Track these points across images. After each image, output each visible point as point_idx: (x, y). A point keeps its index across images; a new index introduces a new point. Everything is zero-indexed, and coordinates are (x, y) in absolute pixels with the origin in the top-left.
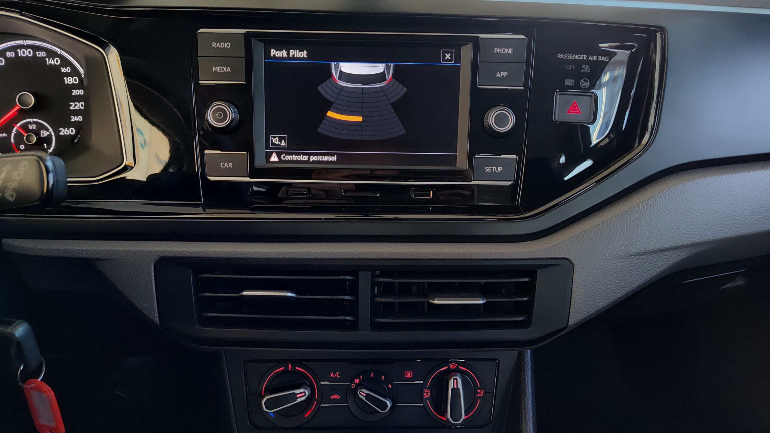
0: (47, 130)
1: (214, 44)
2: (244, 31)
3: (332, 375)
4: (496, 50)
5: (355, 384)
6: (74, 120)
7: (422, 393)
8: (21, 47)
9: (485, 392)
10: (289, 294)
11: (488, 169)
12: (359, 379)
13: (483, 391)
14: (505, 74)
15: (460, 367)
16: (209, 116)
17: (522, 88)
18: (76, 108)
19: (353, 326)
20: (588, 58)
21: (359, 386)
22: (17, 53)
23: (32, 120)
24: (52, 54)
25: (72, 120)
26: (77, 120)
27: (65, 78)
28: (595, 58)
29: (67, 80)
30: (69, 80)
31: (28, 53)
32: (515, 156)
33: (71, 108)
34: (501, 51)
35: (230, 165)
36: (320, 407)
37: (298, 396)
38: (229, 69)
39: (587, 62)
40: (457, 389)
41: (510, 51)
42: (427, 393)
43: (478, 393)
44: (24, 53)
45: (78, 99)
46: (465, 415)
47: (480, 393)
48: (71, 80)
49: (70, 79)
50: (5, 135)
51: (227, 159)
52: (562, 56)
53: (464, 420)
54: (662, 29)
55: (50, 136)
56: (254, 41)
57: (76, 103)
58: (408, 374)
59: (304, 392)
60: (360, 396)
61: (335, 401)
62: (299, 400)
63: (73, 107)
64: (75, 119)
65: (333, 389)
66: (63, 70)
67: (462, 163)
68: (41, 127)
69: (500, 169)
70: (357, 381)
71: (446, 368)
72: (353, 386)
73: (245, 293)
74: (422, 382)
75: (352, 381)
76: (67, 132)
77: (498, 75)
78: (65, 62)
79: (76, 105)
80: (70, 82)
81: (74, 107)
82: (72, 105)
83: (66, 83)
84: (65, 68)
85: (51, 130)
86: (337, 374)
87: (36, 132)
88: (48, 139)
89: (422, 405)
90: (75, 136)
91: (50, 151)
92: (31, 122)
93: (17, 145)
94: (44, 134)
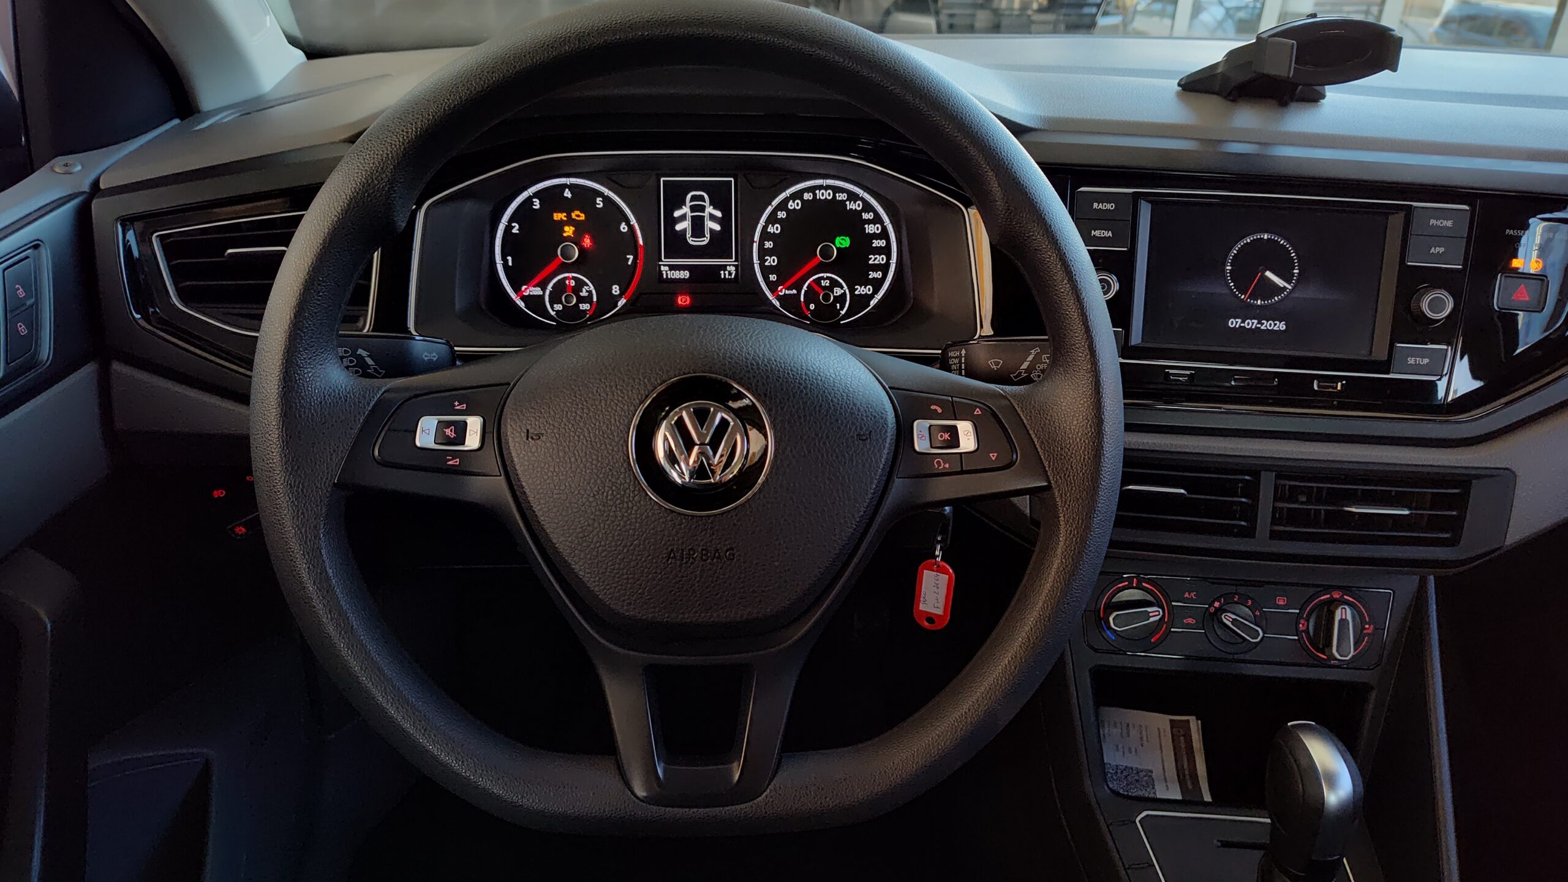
0: (842, 287)
1: (1095, 205)
2: (1132, 190)
3: (1187, 595)
4: (1433, 222)
5: (1215, 607)
6: (872, 277)
7: (1297, 624)
8: (820, 187)
9: (1375, 629)
11: (1411, 361)
12: (1220, 602)
13: (1372, 626)
14: (1442, 250)
15: (1345, 597)
17: (1460, 267)
18: (876, 262)
19: (1249, 533)
22: (815, 195)
23: (825, 275)
24: (853, 197)
25: (870, 277)
26: (876, 276)
27: (866, 226)
29: (868, 228)
30: (871, 229)
31: (827, 195)
32: (1444, 347)
33: (871, 262)
34: (1439, 223)
36: (1170, 631)
37: (1151, 614)
38: (1110, 234)
40: (1346, 620)
41: (1449, 224)
42: (1303, 625)
43: (1365, 629)
44: (823, 194)
45: (879, 251)
46: (1355, 651)
47: (1368, 629)
49: (872, 227)
50: (795, 291)
52: (1511, 232)
53: (1353, 656)
55: (844, 294)
56: (1141, 202)
57: (876, 256)
58: (1281, 602)
59: (1159, 611)
60: (1225, 620)
61: (1188, 626)
62: (1152, 620)
64: (874, 276)
65: (1188, 612)
66: (865, 216)
67: (1380, 352)
68: (834, 284)
69: (1426, 361)
70: (1217, 604)
71: (1328, 596)
72: (1212, 610)
73: (1131, 487)
74: (1298, 611)
75: (1211, 604)
76: (863, 291)
77: (1432, 250)
78: (868, 207)
79: (876, 259)
81: (874, 260)
82: (871, 258)
83: (867, 232)
84: (867, 214)
85: (845, 287)
86: (1193, 594)
87: (830, 289)
88: (841, 299)
89: (1296, 638)
90: (872, 296)
91: (843, 312)
92: (825, 277)
93: (808, 301)
94: (838, 292)
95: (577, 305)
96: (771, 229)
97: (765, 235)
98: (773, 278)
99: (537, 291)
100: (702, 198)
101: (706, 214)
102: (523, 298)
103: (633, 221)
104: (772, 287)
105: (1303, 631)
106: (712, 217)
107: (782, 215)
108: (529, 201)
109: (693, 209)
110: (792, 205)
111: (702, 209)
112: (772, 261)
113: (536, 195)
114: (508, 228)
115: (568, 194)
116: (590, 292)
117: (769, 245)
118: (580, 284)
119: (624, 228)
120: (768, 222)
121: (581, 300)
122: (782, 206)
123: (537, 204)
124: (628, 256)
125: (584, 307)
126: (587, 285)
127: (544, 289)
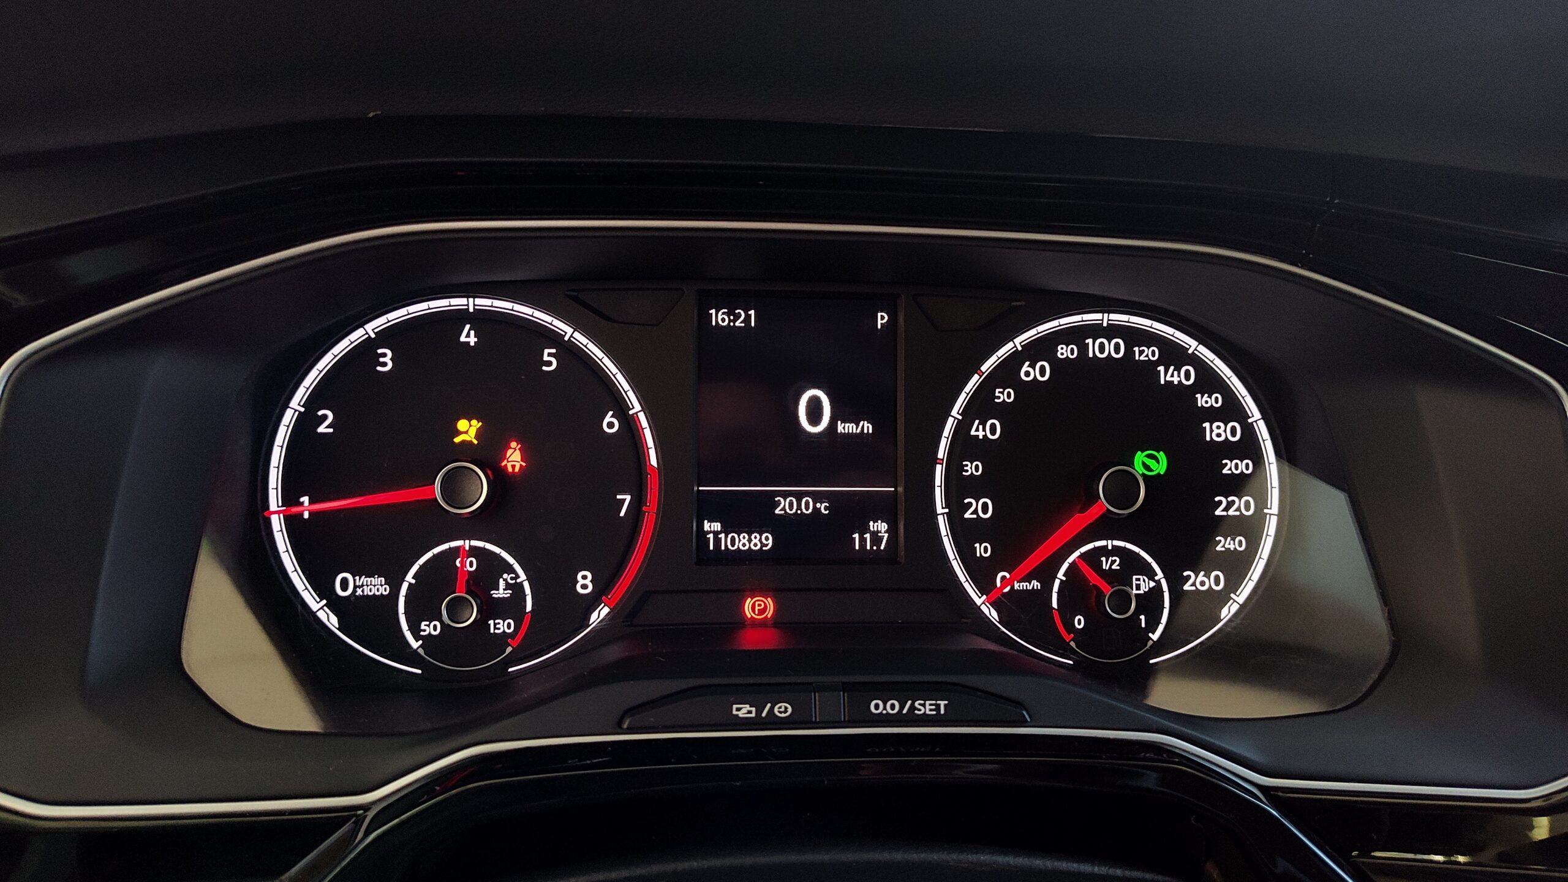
0: (1151, 575)
6: (1223, 549)
8: (1095, 331)
18: (1231, 512)
22: (1083, 349)
23: (1110, 544)
24: (1174, 355)
25: (1219, 549)
26: (1232, 547)
27: (1207, 425)
29: (1212, 431)
30: (1218, 432)
31: (1112, 349)
33: (1218, 512)
44: (1102, 348)
45: (1238, 486)
48: (1221, 431)
49: (1218, 427)
50: (1036, 584)
55: (1157, 591)
57: (1230, 499)
63: (1223, 511)
64: (1227, 546)
66: (1203, 401)
68: (1133, 565)
76: (1203, 583)
78: (1209, 381)
79: (1230, 505)
80: (1219, 435)
81: (1226, 509)
82: (1220, 502)
83: (1208, 439)
84: (1206, 395)
85: (1160, 575)
87: (1122, 577)
88: (1151, 602)
90: (1223, 598)
91: (1155, 637)
92: (1111, 549)
94: (1144, 585)
95: (481, 624)
96: (978, 431)
97: (964, 445)
98: (983, 550)
99: (375, 586)
102: (335, 604)
103: (636, 406)
104: (981, 571)
107: (1004, 396)
108: (366, 351)
110: (1029, 372)
112: (979, 508)
113: (385, 337)
114: (307, 421)
115: (469, 337)
116: (517, 589)
117: (972, 468)
118: (492, 567)
119: (610, 423)
120: (969, 413)
121: (491, 609)
122: (1007, 372)
123: (387, 360)
124: (619, 496)
125: (502, 626)
126: (510, 569)
127: (395, 584)
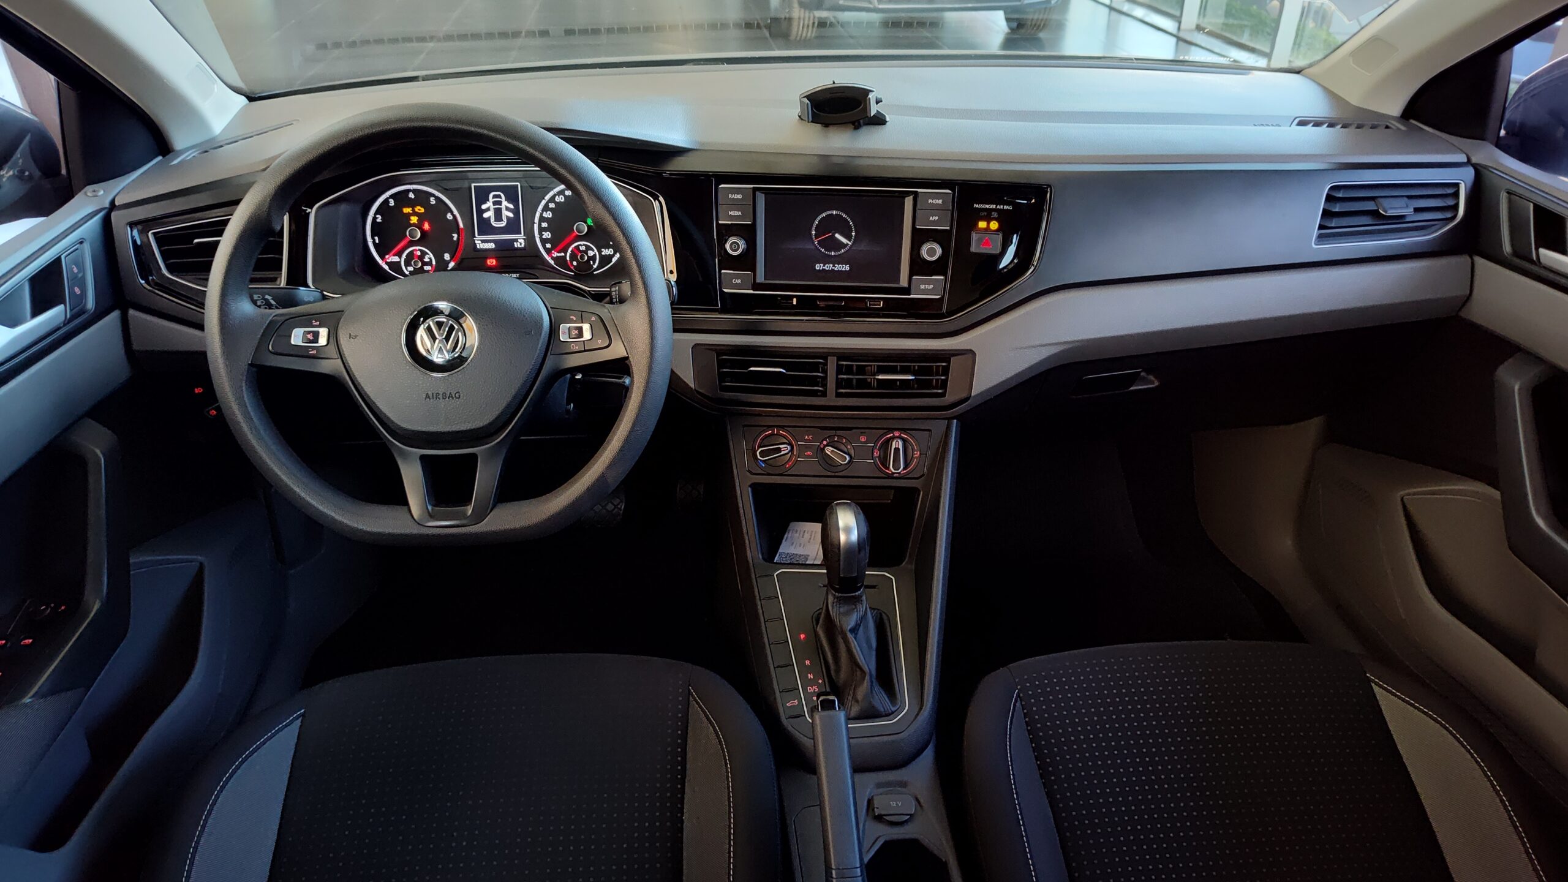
0: (593, 250)
1: (730, 196)
2: (752, 186)
3: (806, 438)
4: (930, 201)
5: (824, 445)
7: (872, 452)
9: (920, 454)
10: (782, 370)
11: (922, 287)
12: (827, 441)
13: (918, 452)
14: (936, 218)
15: (902, 435)
16: (727, 246)
17: (948, 228)
19: (824, 394)
20: (996, 207)
21: (827, 445)
23: (582, 243)
28: (1002, 207)
32: (942, 277)
34: (934, 201)
35: (739, 281)
36: (797, 461)
37: (782, 450)
38: (740, 213)
39: (995, 210)
40: (898, 449)
41: (940, 202)
42: (877, 453)
43: (915, 455)
46: (903, 470)
47: (917, 454)
50: (563, 254)
51: (737, 277)
52: (977, 206)
54: (1049, 186)
55: (595, 255)
56: (758, 193)
58: (863, 439)
59: (787, 448)
60: (827, 452)
61: (808, 456)
62: (783, 453)
65: (808, 448)
67: (904, 282)
68: (588, 248)
69: (931, 286)
70: (825, 443)
71: (892, 435)
72: (822, 446)
73: (751, 369)
74: (873, 445)
75: (821, 442)
76: (607, 252)
77: (931, 218)
85: (596, 250)
86: (810, 437)
87: (586, 252)
88: (593, 258)
89: (872, 461)
90: (613, 256)
91: (595, 266)
92: (582, 244)
93: (571, 261)
94: (591, 253)
95: (422, 267)
96: (545, 215)
97: (542, 219)
98: (548, 246)
99: (396, 259)
100: (499, 197)
101: (503, 207)
102: (387, 263)
103: (456, 212)
104: (548, 251)
105: (876, 457)
106: (507, 209)
107: (552, 205)
108: (386, 201)
109: (495, 203)
110: (557, 199)
111: (500, 203)
112: (547, 235)
113: (391, 197)
114: (375, 219)
115: (411, 195)
116: (430, 259)
117: (545, 225)
118: (424, 254)
119: (449, 216)
120: (543, 210)
121: (424, 264)
122: (552, 200)
123: (392, 203)
124: (453, 235)
125: (427, 268)
126: (428, 254)
127: (400, 257)
